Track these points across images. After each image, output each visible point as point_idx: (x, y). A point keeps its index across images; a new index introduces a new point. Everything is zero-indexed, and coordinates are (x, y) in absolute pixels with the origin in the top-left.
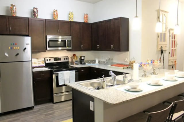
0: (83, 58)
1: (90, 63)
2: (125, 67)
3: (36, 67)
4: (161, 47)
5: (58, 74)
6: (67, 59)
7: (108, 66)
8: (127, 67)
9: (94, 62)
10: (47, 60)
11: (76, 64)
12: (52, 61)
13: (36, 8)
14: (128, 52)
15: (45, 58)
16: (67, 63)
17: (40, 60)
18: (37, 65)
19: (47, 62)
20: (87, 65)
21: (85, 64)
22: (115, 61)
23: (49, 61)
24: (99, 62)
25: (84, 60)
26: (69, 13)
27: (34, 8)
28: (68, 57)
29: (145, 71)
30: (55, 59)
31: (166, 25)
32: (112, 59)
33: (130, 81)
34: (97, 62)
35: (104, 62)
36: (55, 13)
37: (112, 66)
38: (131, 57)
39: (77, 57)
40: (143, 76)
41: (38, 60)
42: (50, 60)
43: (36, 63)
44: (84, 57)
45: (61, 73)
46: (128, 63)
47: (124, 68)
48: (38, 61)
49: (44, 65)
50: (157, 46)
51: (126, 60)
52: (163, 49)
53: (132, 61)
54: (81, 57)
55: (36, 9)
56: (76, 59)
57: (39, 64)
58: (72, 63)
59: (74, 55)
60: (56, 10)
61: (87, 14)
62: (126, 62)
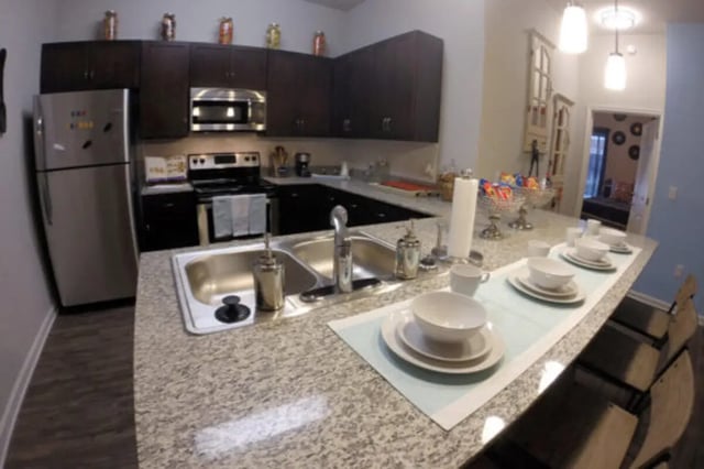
0: (303, 159)
1: (325, 174)
2: (422, 192)
3: (162, 182)
4: (535, 142)
5: (211, 202)
6: (254, 159)
7: (371, 184)
8: (430, 191)
9: (337, 170)
10: (195, 162)
11: (283, 175)
12: (210, 164)
13: (170, 14)
14: (437, 145)
15: (189, 156)
16: (256, 170)
17: (174, 161)
18: (164, 176)
19: (193, 167)
20: (316, 178)
21: (308, 175)
22: (395, 172)
23: (199, 163)
24: (351, 172)
25: (306, 164)
26: (266, 27)
27: (167, 16)
28: (258, 153)
29: (498, 215)
30: (219, 159)
31: (549, 83)
32: (387, 165)
33: (431, 263)
34: (345, 171)
35: (364, 173)
36: (225, 27)
37: (382, 184)
38: (446, 161)
39: (286, 155)
40: (484, 232)
41: (170, 162)
42: (202, 161)
43: (162, 171)
44: (308, 155)
45: (221, 201)
46: (434, 181)
47: (417, 195)
48: (169, 165)
49: (184, 174)
50: (524, 139)
51: (429, 169)
52: (539, 148)
53: (445, 173)
54: (298, 156)
55: (171, 18)
56: (282, 159)
57: (170, 171)
58: (271, 172)
59: (278, 149)
60: (229, 20)
61: (322, 35)
62: (428, 175)
